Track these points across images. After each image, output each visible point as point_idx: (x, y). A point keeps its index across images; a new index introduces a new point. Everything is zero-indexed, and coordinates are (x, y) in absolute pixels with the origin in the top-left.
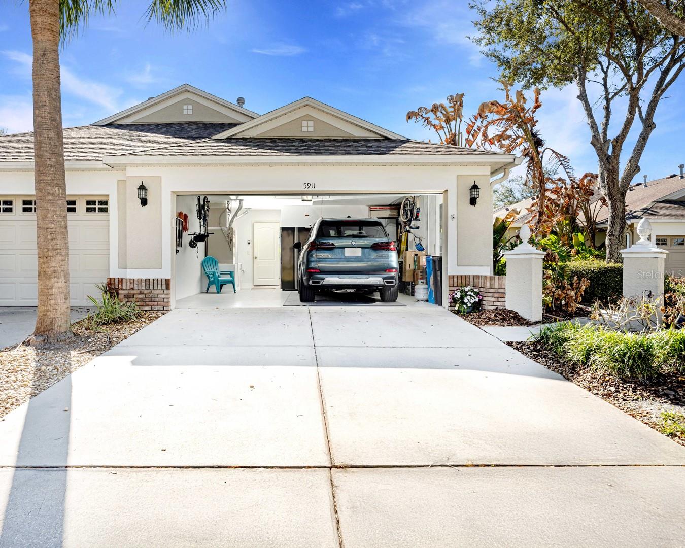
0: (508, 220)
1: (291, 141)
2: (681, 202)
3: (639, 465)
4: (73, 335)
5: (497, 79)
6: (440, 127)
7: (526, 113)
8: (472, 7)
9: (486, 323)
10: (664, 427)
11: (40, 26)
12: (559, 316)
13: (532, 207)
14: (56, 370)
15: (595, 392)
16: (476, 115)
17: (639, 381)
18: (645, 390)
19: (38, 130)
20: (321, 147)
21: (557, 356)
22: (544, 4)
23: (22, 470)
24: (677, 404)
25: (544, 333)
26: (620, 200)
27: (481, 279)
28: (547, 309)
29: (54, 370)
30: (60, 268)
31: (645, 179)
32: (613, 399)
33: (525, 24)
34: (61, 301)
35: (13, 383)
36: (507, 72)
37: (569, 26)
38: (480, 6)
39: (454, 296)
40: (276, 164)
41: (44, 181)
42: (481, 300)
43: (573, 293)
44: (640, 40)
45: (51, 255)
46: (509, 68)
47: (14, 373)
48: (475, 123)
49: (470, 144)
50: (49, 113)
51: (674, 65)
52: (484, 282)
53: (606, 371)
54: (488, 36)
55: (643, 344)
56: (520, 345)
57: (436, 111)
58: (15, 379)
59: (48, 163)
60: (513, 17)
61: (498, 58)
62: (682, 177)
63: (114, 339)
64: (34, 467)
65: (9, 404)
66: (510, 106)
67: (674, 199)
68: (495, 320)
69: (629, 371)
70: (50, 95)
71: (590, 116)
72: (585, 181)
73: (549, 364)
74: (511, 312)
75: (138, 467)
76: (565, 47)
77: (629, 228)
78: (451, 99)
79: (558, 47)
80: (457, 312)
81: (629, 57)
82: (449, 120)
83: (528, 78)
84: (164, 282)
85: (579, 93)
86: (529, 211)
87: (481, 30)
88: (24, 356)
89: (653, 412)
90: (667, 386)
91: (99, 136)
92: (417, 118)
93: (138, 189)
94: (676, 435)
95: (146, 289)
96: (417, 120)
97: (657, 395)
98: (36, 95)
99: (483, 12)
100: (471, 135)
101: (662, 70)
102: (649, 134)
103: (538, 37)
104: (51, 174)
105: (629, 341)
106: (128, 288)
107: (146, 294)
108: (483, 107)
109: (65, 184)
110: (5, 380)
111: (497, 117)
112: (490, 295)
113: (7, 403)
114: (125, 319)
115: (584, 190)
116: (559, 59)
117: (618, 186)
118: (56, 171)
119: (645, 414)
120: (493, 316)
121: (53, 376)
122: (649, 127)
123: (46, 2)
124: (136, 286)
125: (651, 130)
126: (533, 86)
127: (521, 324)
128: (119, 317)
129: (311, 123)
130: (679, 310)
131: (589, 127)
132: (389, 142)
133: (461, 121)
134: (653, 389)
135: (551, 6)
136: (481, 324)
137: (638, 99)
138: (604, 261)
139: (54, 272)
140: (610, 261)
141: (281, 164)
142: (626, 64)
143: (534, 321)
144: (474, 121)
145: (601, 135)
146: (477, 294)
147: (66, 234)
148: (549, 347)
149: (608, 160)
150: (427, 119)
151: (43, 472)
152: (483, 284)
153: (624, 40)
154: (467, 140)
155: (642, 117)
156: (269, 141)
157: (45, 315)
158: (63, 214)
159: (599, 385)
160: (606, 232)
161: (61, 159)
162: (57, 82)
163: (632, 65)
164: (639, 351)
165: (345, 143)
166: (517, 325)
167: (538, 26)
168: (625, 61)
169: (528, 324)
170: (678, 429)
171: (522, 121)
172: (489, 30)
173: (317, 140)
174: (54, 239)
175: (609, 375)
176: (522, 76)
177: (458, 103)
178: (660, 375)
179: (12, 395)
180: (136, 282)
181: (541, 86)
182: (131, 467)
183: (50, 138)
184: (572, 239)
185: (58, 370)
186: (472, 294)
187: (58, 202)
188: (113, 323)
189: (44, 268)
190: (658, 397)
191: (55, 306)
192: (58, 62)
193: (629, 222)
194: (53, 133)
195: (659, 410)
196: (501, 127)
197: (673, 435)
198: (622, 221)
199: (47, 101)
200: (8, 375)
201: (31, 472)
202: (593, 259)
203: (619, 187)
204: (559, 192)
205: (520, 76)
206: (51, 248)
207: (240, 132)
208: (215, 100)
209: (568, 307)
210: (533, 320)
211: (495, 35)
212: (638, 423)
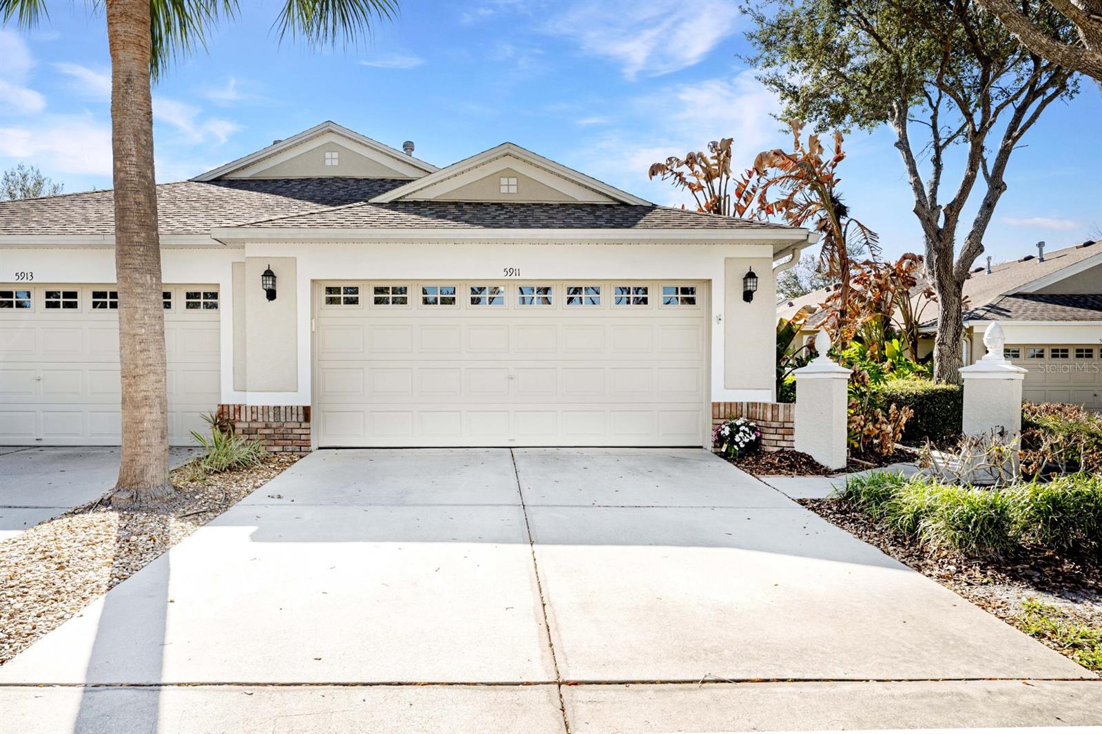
0: (798, 323)
1: (484, 206)
2: (1040, 295)
3: (996, 679)
4: (173, 490)
5: (779, 117)
6: (699, 187)
7: (823, 168)
8: (745, 12)
9: (767, 472)
10: (1027, 623)
11: (123, 38)
12: (869, 461)
13: (827, 302)
14: (152, 541)
15: (928, 572)
16: (751, 170)
17: (990, 557)
18: (999, 570)
19: (120, 192)
20: (529, 216)
21: (871, 520)
22: (848, 9)
23: (115, 689)
24: (1043, 590)
25: (852, 486)
26: (955, 293)
27: (760, 408)
28: (853, 451)
29: (148, 542)
30: (154, 392)
31: (989, 263)
32: (952, 582)
33: (821, 37)
34: (155, 441)
35: (90, 560)
36: (793, 107)
37: (884, 40)
38: (755, 11)
39: (720, 432)
40: (463, 241)
41: (130, 266)
42: (759, 439)
43: (889, 428)
44: (986, 62)
45: (141, 373)
46: (797, 101)
47: (91, 546)
48: (748, 181)
49: (741, 211)
50: (137, 166)
51: (1033, 100)
52: (763, 413)
53: (942, 542)
54: (767, 54)
55: (995, 505)
56: (818, 503)
57: (692, 164)
58: (93, 555)
59: (136, 239)
60: (803, 28)
61: (781, 86)
62: (1042, 260)
63: (232, 495)
64: (132, 685)
65: (87, 592)
66: (800, 157)
67: (1031, 291)
68: (780, 467)
69: (975, 543)
70: (137, 141)
71: (914, 172)
72: (904, 266)
73: (860, 532)
74: (803, 455)
75: (283, 685)
76: (877, 72)
77: (967, 334)
78: (714, 147)
79: (867, 70)
80: (725, 456)
81: (969, 87)
82: (711, 176)
83: (824, 115)
84: (301, 412)
85: (897, 139)
86: (823, 308)
87: (758, 45)
88: (103, 521)
89: (1011, 601)
90: (1029, 564)
91: (202, 197)
92: (664, 174)
93: (262, 276)
94: (1044, 636)
95: (275, 421)
96: (665, 176)
97: (1015, 577)
98: (118, 140)
99: (761, 20)
100: (742, 199)
101: (1017, 106)
102: (996, 199)
103: (839, 57)
104: (140, 255)
105: (975, 499)
106: (249, 419)
107: (274, 429)
108: (762, 159)
109: (160, 270)
110: (79, 556)
111: (781, 173)
112: (772, 431)
113: (85, 591)
114: (245, 465)
115: (903, 278)
116: (869, 89)
117: (952, 273)
118: (147, 251)
119: (1000, 605)
120: (776, 462)
121: (148, 550)
122: (997, 188)
123: (130, 3)
124: (260, 416)
125: (1000, 193)
126: (830, 128)
127: (818, 474)
128: (237, 463)
129: (513, 181)
130: (1044, 454)
131: (911, 187)
132: (626, 210)
133: (728, 178)
134: (1010, 568)
135: (858, 12)
136: (759, 473)
137: (982, 148)
138: (930, 380)
139: (146, 398)
140: (939, 380)
141: (472, 241)
142: (964, 96)
143: (836, 469)
144: (747, 178)
145: (928, 199)
146: (753, 429)
147: (162, 343)
148: (859, 508)
149: (938, 236)
150: (680, 175)
151: (146, 692)
152: (761, 415)
153: (961, 62)
154: (736, 205)
155: (988, 174)
156: (453, 206)
157: (133, 460)
158: (158, 313)
159: (933, 562)
160: (934, 339)
161: (155, 233)
162: (147, 120)
163: (973, 98)
164: (989, 515)
165: (563, 211)
166: (811, 474)
167: (838, 41)
168: (963, 92)
169: (827, 472)
170: (1048, 627)
171: (818, 180)
172: (768, 44)
173: (522, 205)
174: (146, 350)
175: (947, 548)
176: (815, 113)
177: (724, 153)
178: (1020, 548)
179: (91, 579)
180: (260, 411)
181: (841, 128)
182: (273, 685)
183: (138, 204)
184: (884, 349)
185: (154, 541)
186: (747, 429)
187: (151, 297)
188: (228, 470)
189: (130, 392)
190: (1017, 580)
191: (146, 449)
192: (149, 91)
193: (966, 325)
194: (142, 196)
195: (1019, 598)
196: (787, 187)
197: (1039, 635)
198: (957, 324)
199: (133, 149)
200: (83, 549)
201: (129, 691)
202: (914, 377)
203: (954, 274)
204: (866, 280)
205: (812, 113)
206: (140, 363)
207: (411, 193)
208: (372, 146)
209: (882, 448)
210: (833, 467)
211: (777, 53)
212: (989, 617)
